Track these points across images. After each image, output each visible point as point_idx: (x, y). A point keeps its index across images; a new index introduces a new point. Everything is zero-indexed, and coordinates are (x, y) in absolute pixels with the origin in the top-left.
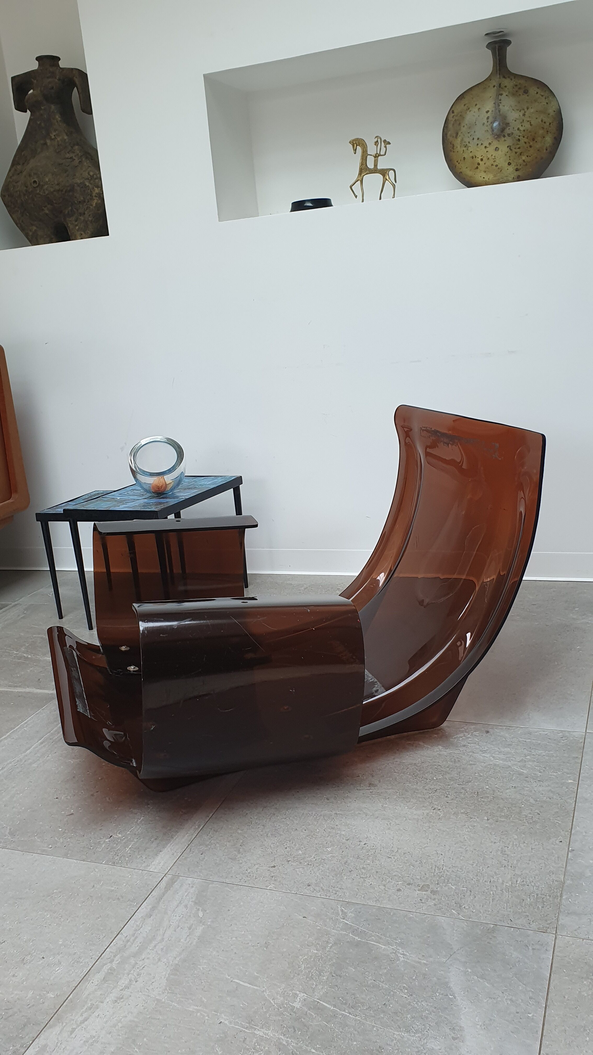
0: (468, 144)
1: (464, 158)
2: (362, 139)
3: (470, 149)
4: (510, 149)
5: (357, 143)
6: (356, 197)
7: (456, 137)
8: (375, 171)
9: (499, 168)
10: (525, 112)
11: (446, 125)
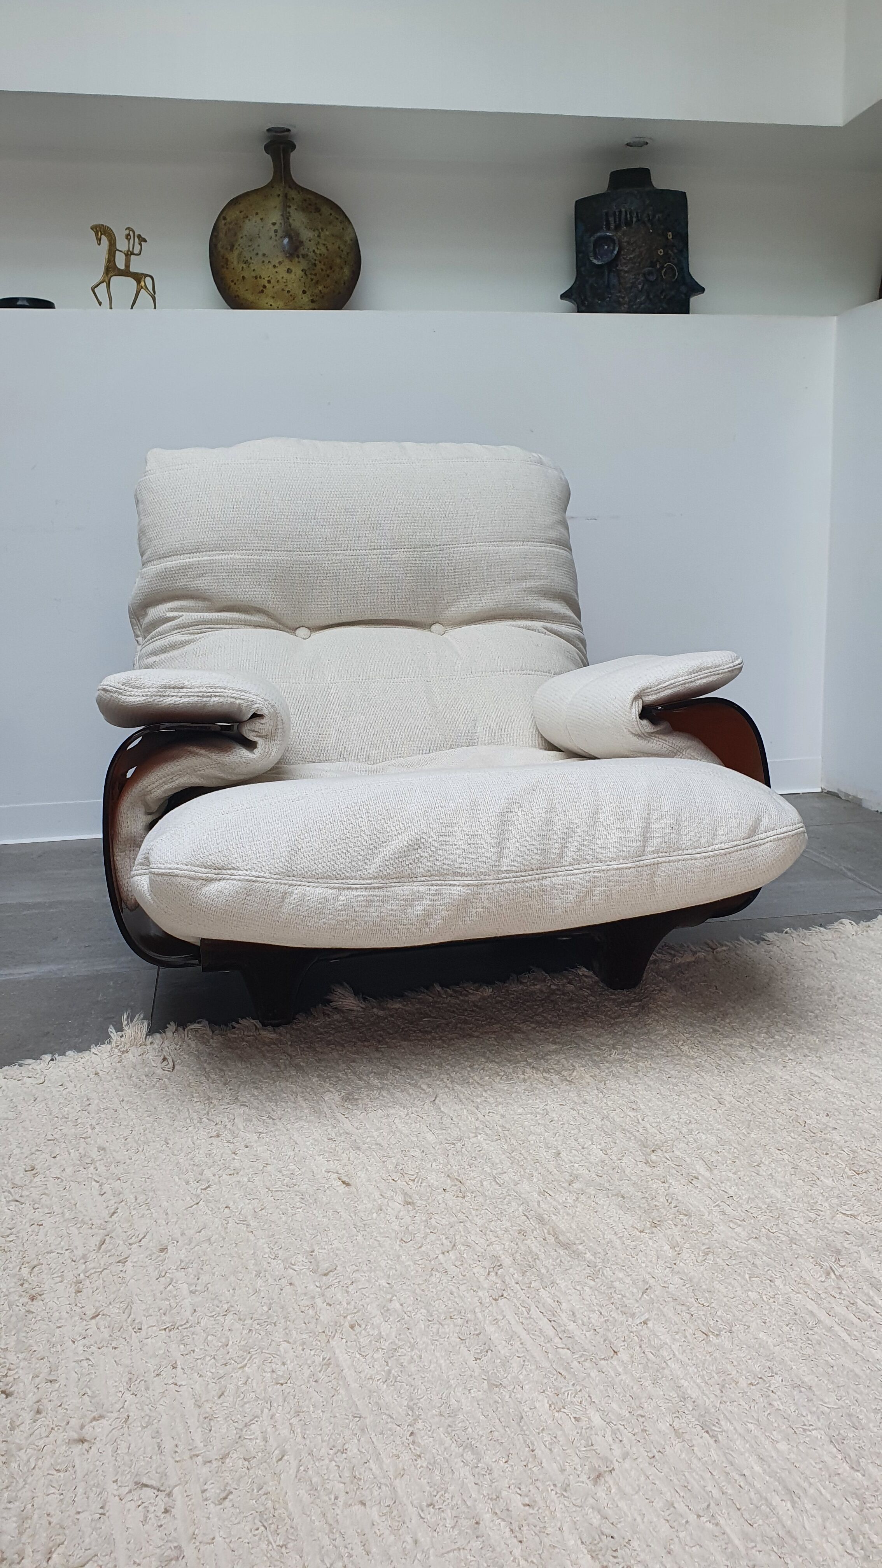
1: (244, 278)
2: (109, 227)
3: (252, 267)
4: (305, 273)
5: (101, 231)
6: (100, 304)
7: (232, 250)
8: (126, 273)
9: (291, 296)
10: (320, 233)
11: (215, 234)
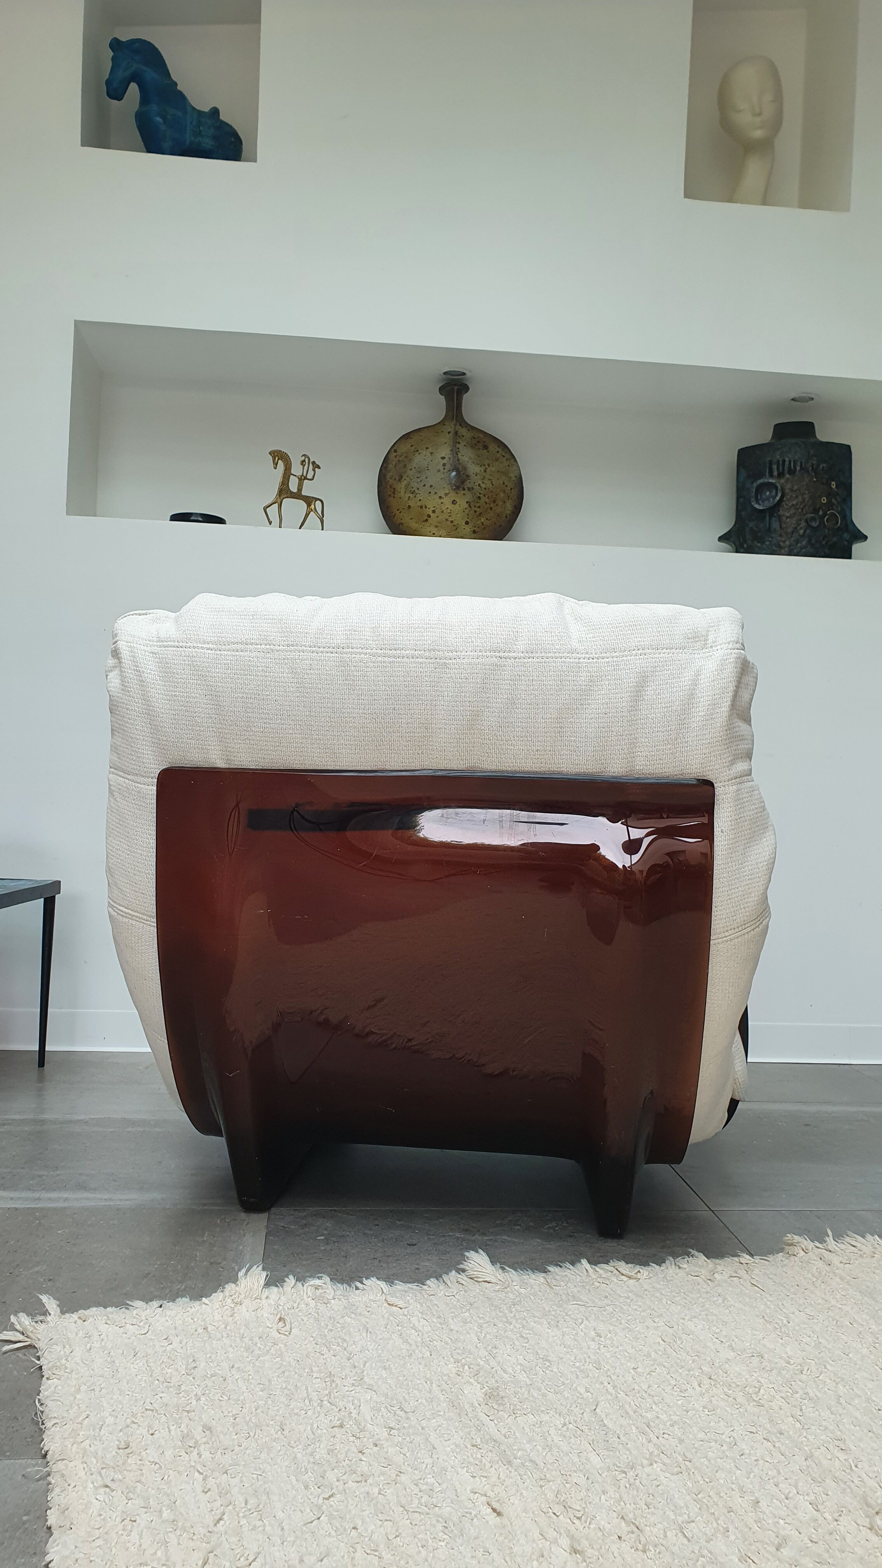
0: (416, 490)
1: (409, 507)
2: (286, 453)
3: (419, 497)
4: (469, 505)
5: (278, 456)
6: (270, 523)
7: (400, 480)
8: (298, 496)
9: (454, 525)
10: (486, 469)
11: (385, 465)
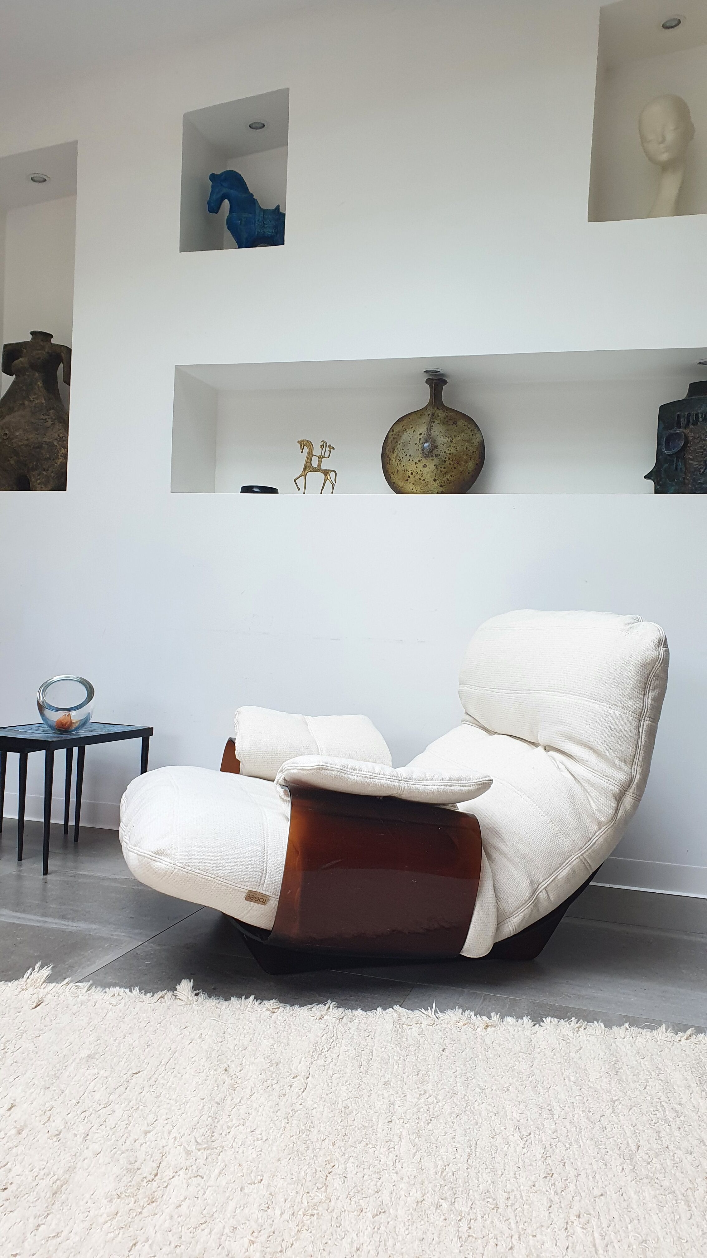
0: (401, 458)
1: (399, 471)
2: (309, 441)
3: (403, 464)
4: (436, 467)
5: (304, 444)
6: (299, 489)
7: (393, 452)
8: (318, 470)
9: (425, 483)
10: (453, 439)
11: (386, 441)
